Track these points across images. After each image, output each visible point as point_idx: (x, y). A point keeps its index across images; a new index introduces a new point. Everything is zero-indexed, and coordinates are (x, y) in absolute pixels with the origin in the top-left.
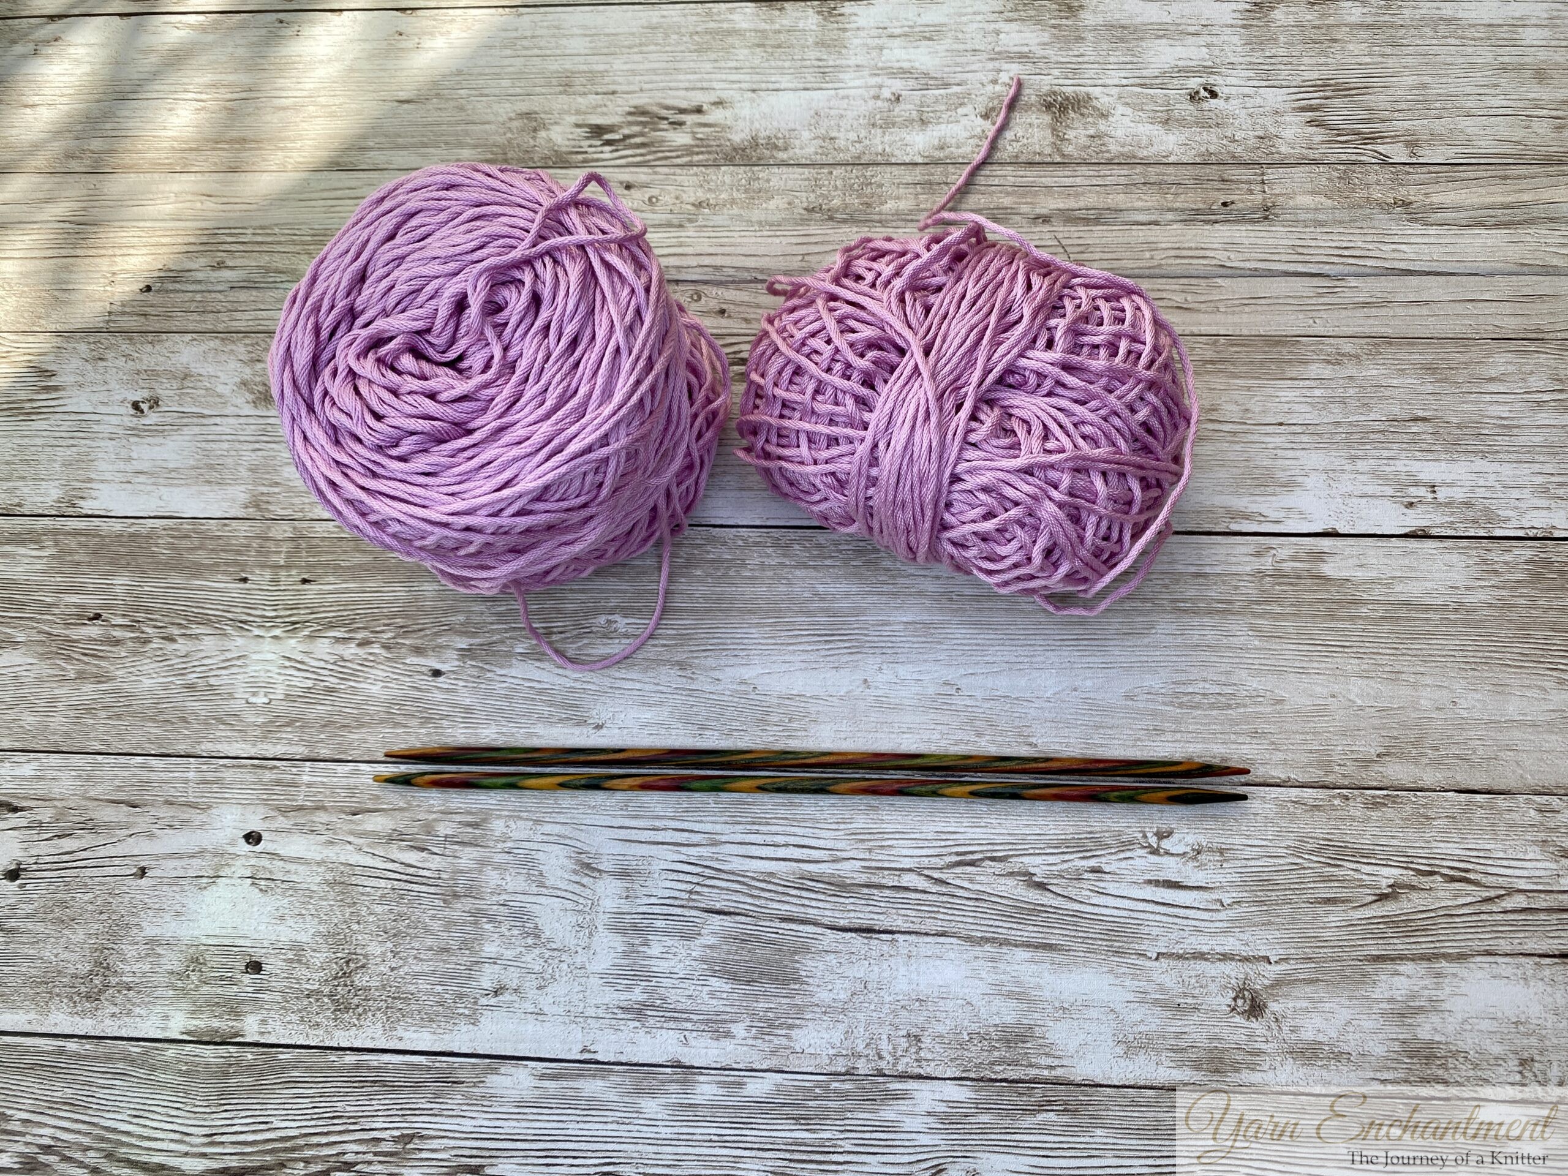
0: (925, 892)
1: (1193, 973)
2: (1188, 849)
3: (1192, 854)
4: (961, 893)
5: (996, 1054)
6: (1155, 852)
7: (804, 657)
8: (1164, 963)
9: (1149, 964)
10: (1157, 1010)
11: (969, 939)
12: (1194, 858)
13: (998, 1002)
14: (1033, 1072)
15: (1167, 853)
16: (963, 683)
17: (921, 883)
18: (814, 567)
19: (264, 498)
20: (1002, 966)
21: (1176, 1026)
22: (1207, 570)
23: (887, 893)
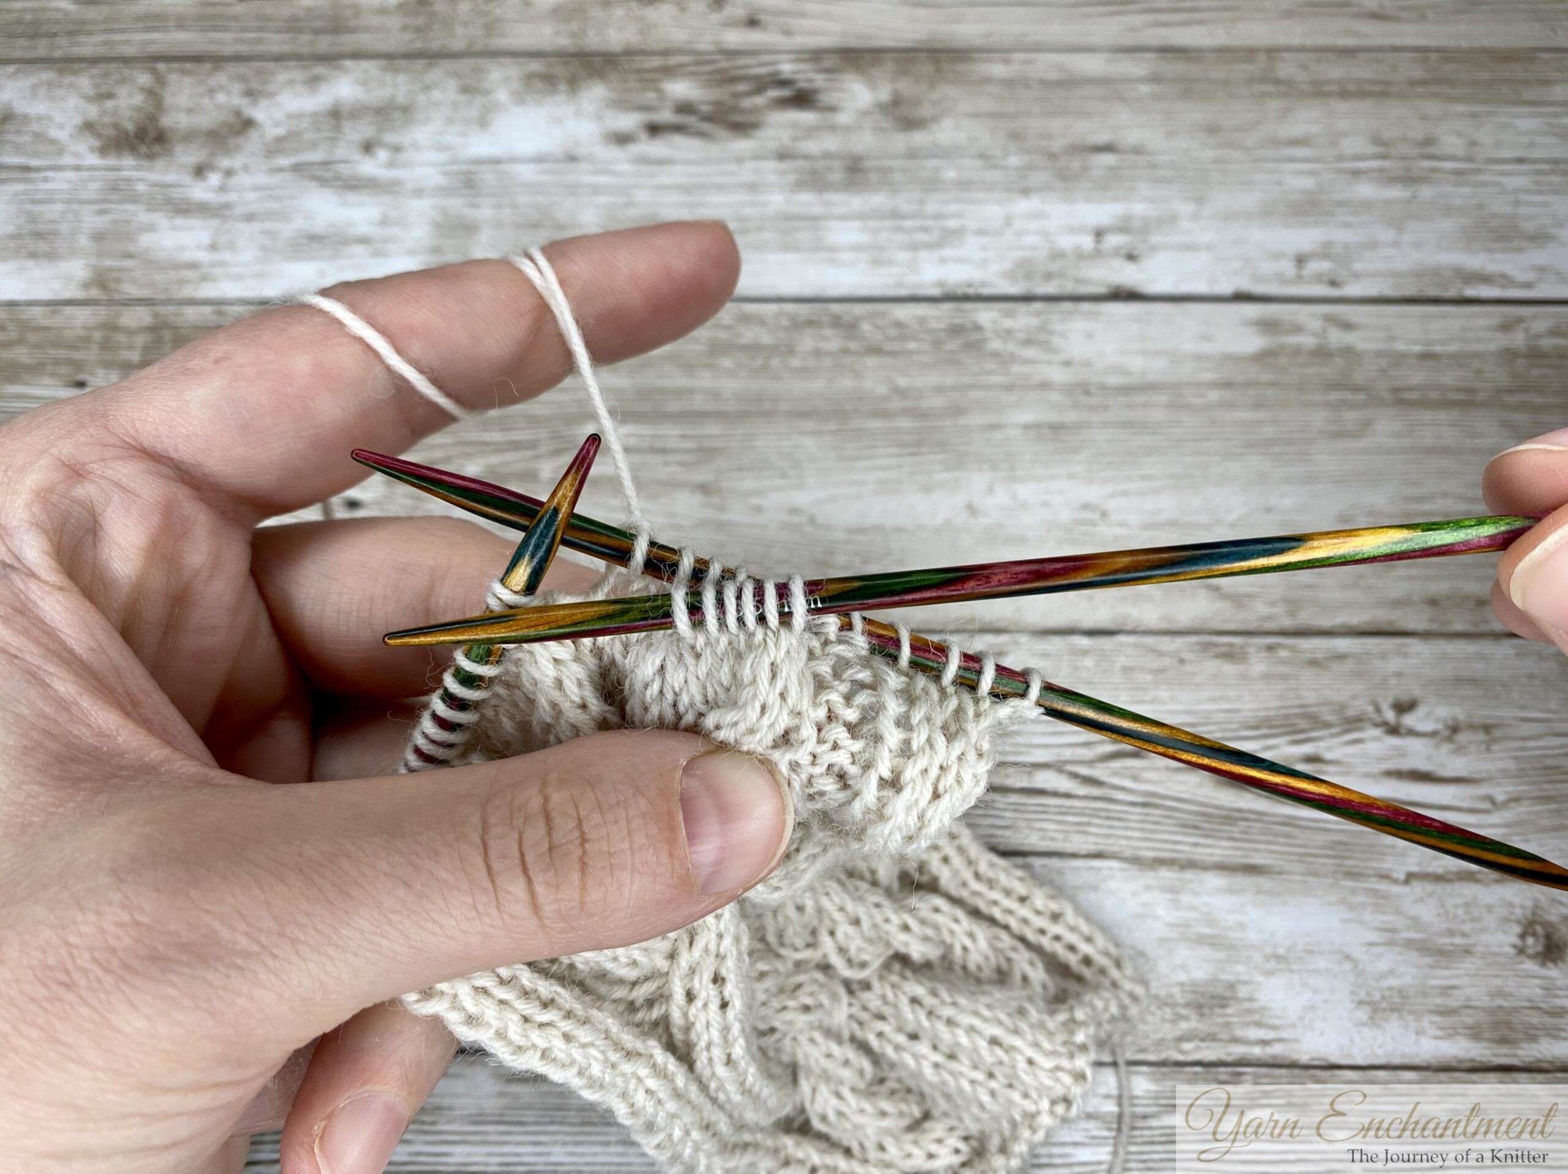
0: (1068, 795)
1: (1460, 901)
2: (1439, 726)
3: (1446, 733)
4: (1121, 796)
5: (1184, 1025)
6: (1394, 730)
7: (881, 475)
8: (1418, 887)
9: (1396, 889)
10: (1413, 956)
11: (1136, 861)
12: (1449, 739)
13: (1183, 953)
14: (1238, 1051)
15: (1412, 733)
16: (1111, 505)
17: (1063, 783)
18: (893, 354)
19: (115, 275)
20: (1186, 899)
21: (1441, 977)
22: (1437, 348)
23: (1014, 798)
